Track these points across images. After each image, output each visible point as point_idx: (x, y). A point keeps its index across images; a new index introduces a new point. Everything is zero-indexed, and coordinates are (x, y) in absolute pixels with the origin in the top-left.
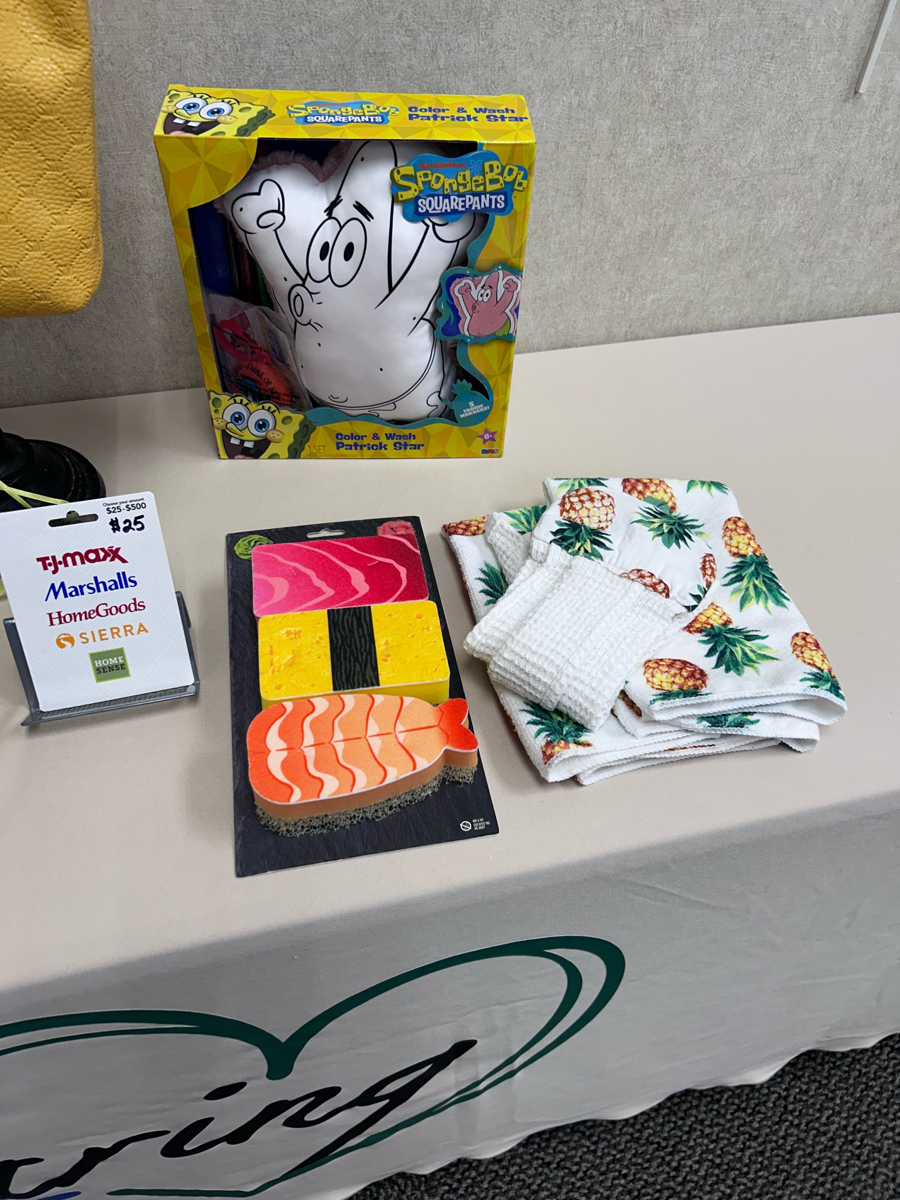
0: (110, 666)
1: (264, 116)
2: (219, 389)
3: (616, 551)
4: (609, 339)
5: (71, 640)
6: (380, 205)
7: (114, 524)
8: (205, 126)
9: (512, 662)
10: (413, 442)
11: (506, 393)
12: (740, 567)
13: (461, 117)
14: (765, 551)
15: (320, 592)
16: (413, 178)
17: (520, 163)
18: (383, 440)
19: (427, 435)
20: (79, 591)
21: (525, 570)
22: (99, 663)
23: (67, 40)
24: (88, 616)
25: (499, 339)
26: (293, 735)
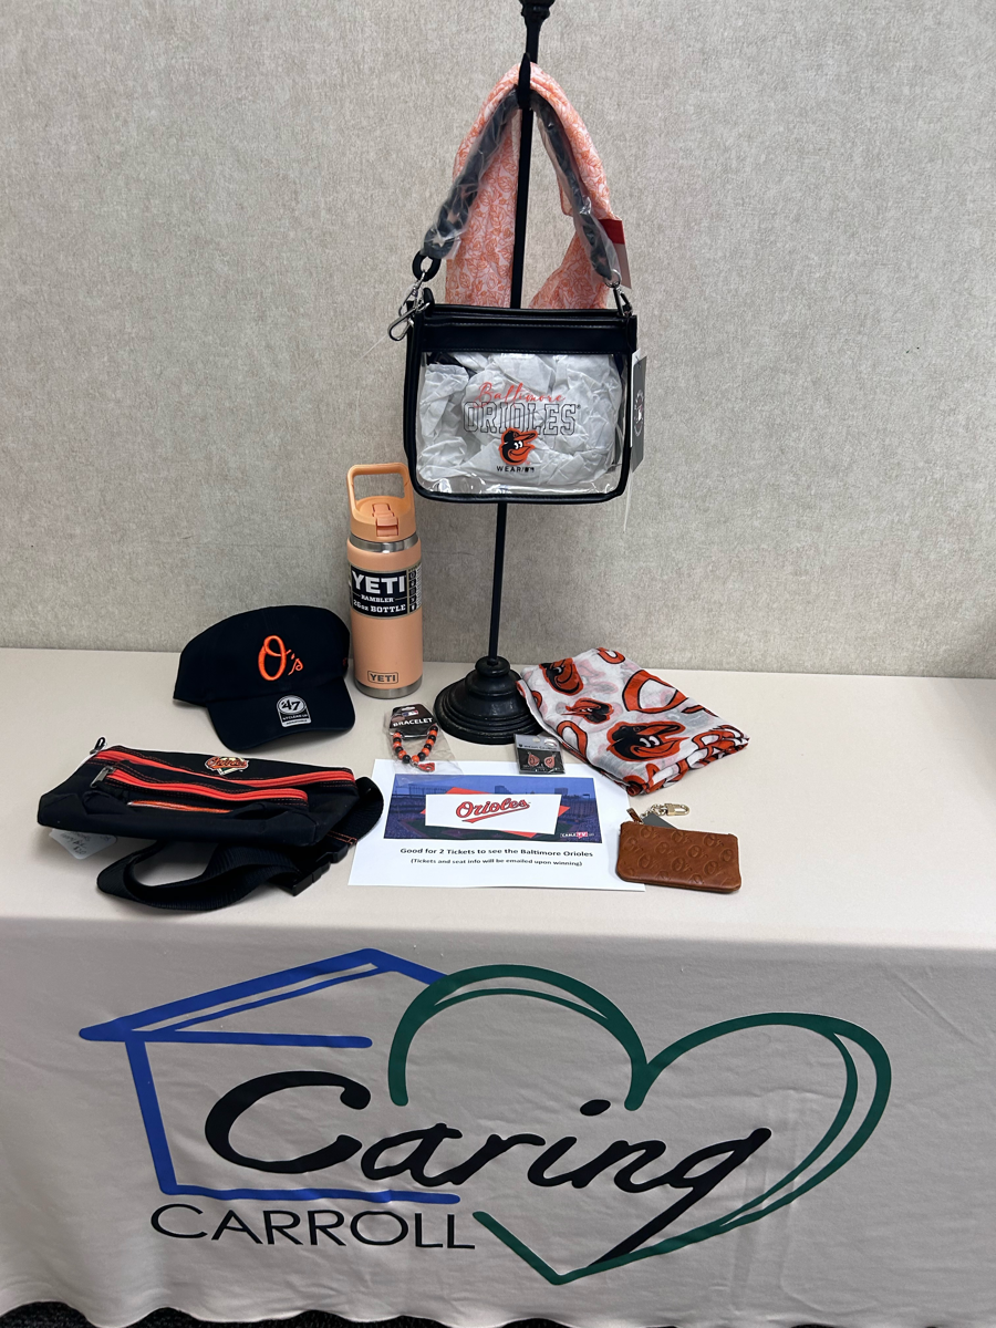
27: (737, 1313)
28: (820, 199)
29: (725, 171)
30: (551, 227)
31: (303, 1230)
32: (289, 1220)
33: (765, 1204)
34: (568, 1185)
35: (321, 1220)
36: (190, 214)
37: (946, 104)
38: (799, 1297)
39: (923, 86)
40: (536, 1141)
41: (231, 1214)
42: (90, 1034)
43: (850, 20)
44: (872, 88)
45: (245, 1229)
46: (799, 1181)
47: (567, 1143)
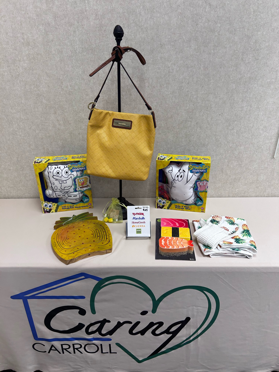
0: (139, 232)
1: (171, 158)
2: (158, 196)
3: (220, 224)
4: (229, 197)
5: (134, 226)
6: (187, 170)
7: (144, 209)
8: (163, 159)
9: (200, 237)
10: (189, 208)
11: (206, 201)
12: (244, 231)
13: (200, 159)
14: (249, 229)
15: (171, 225)
16: (192, 167)
17: (208, 166)
18: (184, 207)
19: (191, 207)
20: (137, 219)
21: (205, 226)
22: (137, 231)
23: (151, 150)
24: (137, 223)
25: (204, 192)
26: (166, 240)
27: (188, 370)
28: (194, 78)
29: (169, 72)
30: (126, 88)
31: (71, 350)
32: (67, 347)
33: (191, 338)
34: (139, 335)
35: (76, 346)
36: (36, 89)
37: (223, 54)
38: (204, 365)
39: (217, 50)
40: (130, 323)
41: (52, 346)
42: (13, 297)
43: (197, 35)
44: (204, 51)
45: (56, 350)
46: (200, 332)
47: (138, 323)
